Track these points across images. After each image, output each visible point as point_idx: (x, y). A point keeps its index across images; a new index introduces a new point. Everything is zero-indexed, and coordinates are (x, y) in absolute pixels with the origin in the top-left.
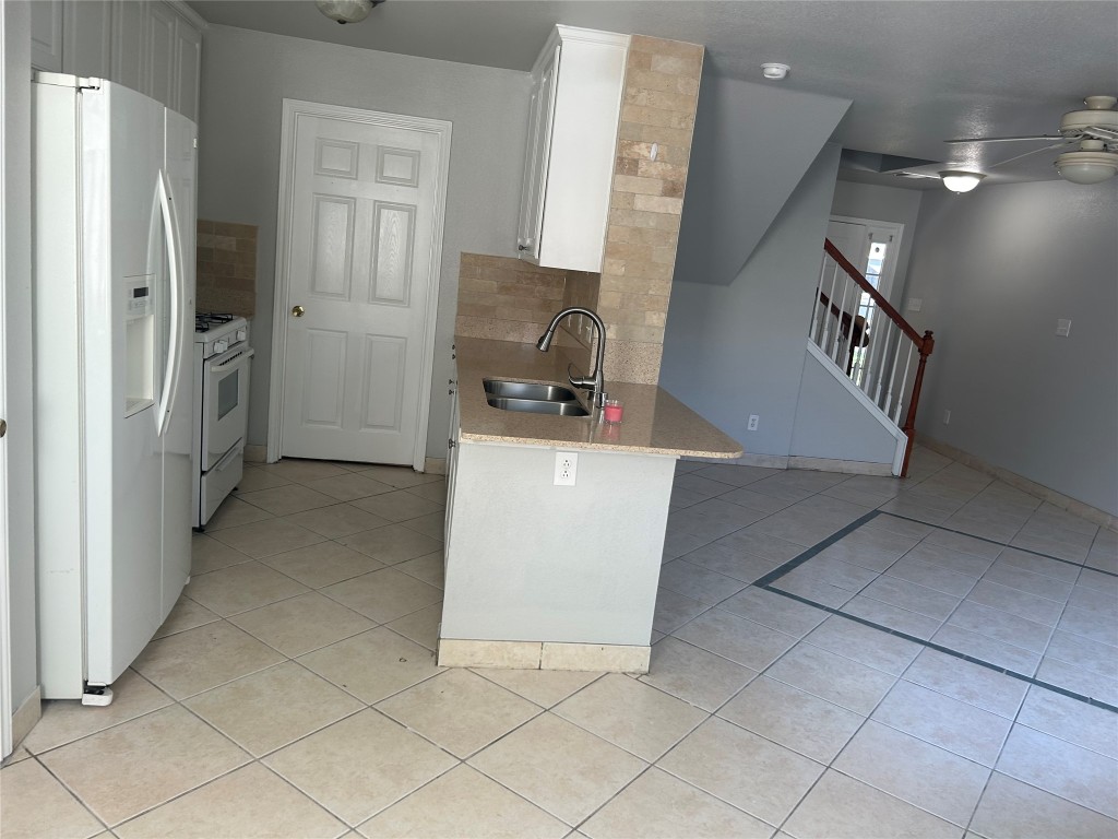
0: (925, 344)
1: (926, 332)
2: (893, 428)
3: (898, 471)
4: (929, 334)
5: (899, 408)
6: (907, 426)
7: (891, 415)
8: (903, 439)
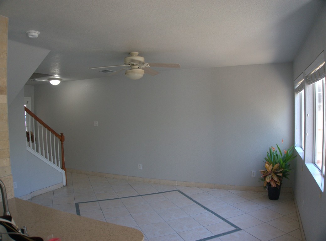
0: (61, 138)
1: (61, 133)
2: (59, 169)
3: (65, 184)
4: (62, 134)
5: (59, 162)
6: (63, 168)
7: (58, 165)
8: (64, 172)
